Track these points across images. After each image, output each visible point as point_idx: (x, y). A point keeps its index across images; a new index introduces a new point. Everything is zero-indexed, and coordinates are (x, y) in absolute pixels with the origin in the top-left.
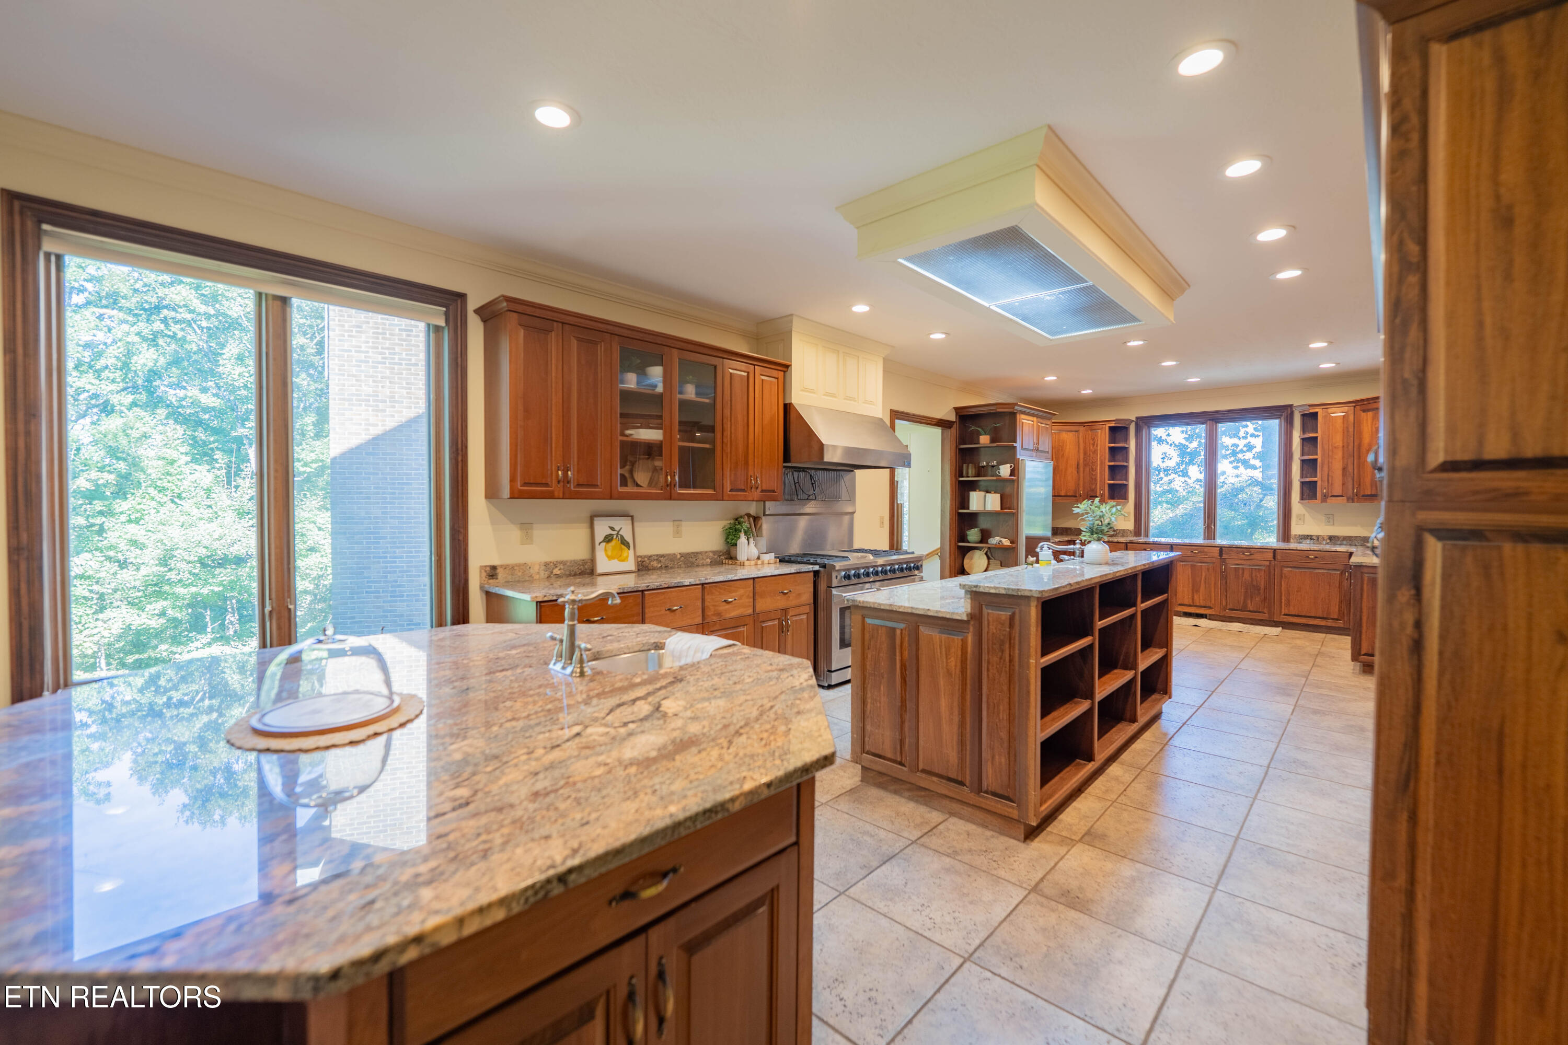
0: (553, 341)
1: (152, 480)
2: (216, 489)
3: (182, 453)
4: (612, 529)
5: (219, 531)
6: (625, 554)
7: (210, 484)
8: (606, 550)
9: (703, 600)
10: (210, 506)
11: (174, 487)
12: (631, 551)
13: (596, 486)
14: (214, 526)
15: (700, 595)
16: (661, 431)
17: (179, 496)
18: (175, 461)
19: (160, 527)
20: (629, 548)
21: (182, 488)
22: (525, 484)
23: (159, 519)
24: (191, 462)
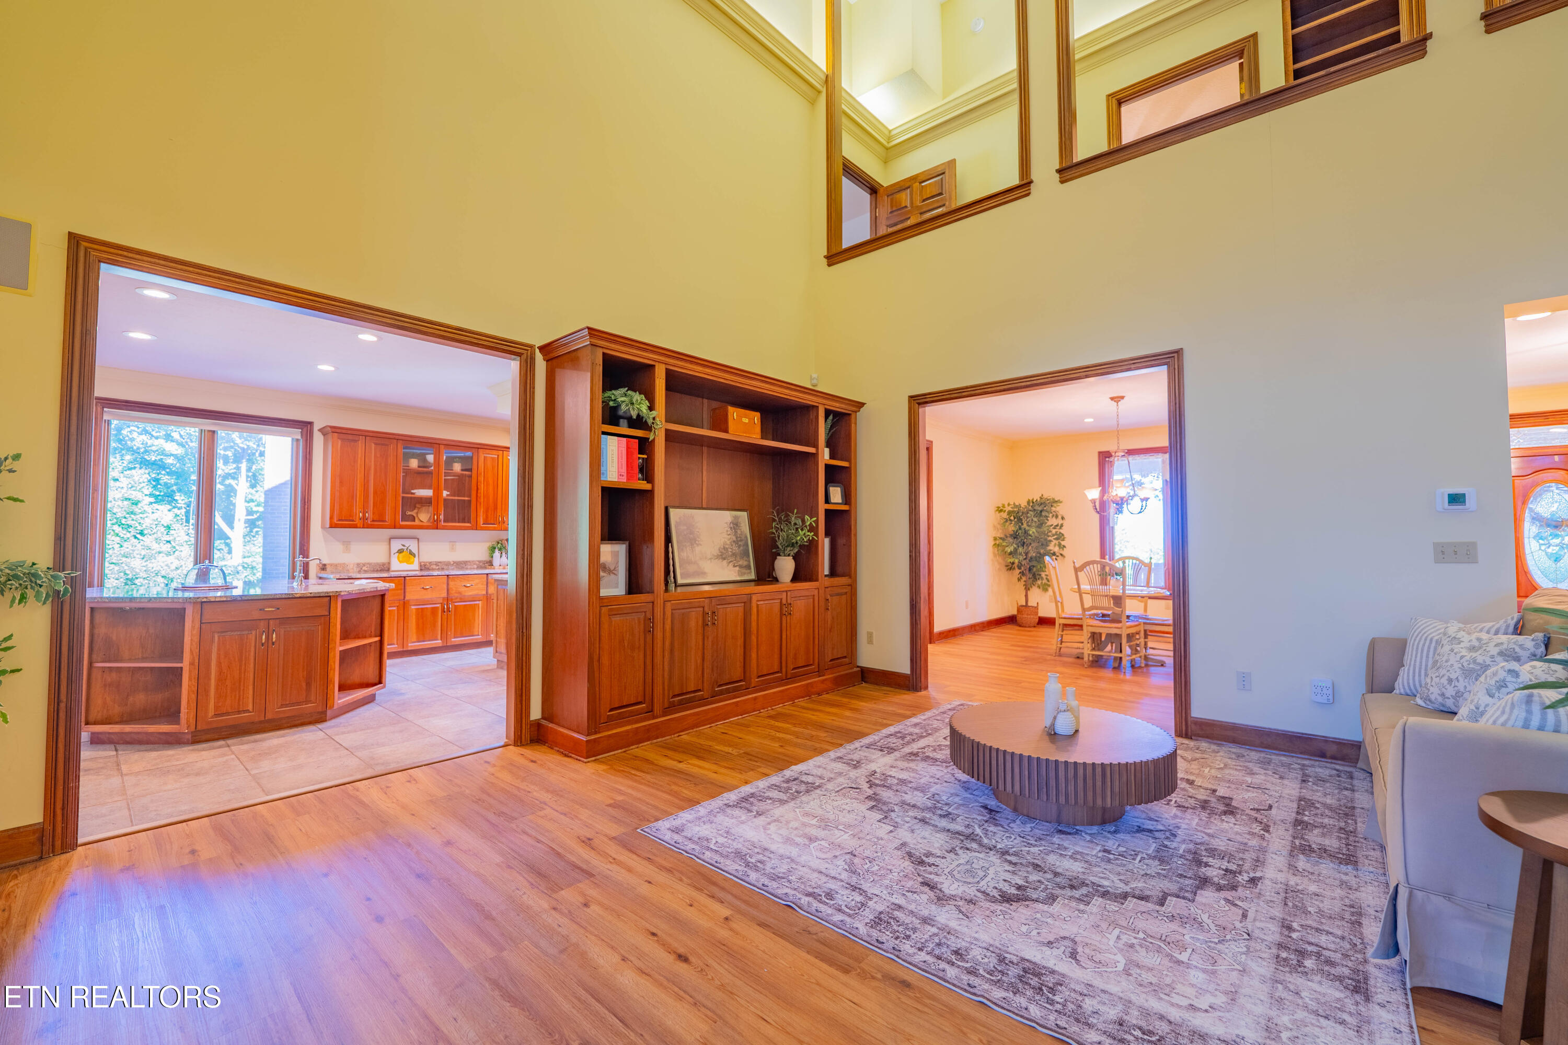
0: (360, 444)
1: (117, 518)
2: (176, 526)
3: (146, 495)
4: (404, 546)
5: (176, 563)
6: (412, 560)
7: (169, 523)
8: (398, 558)
9: (448, 584)
10: (169, 542)
11: (137, 525)
12: (416, 559)
13: (385, 521)
14: (171, 558)
15: (446, 581)
16: (432, 491)
17: (142, 533)
18: (139, 501)
19: (124, 559)
20: (415, 556)
21: (144, 526)
22: (339, 520)
23: (122, 552)
24: (155, 503)
